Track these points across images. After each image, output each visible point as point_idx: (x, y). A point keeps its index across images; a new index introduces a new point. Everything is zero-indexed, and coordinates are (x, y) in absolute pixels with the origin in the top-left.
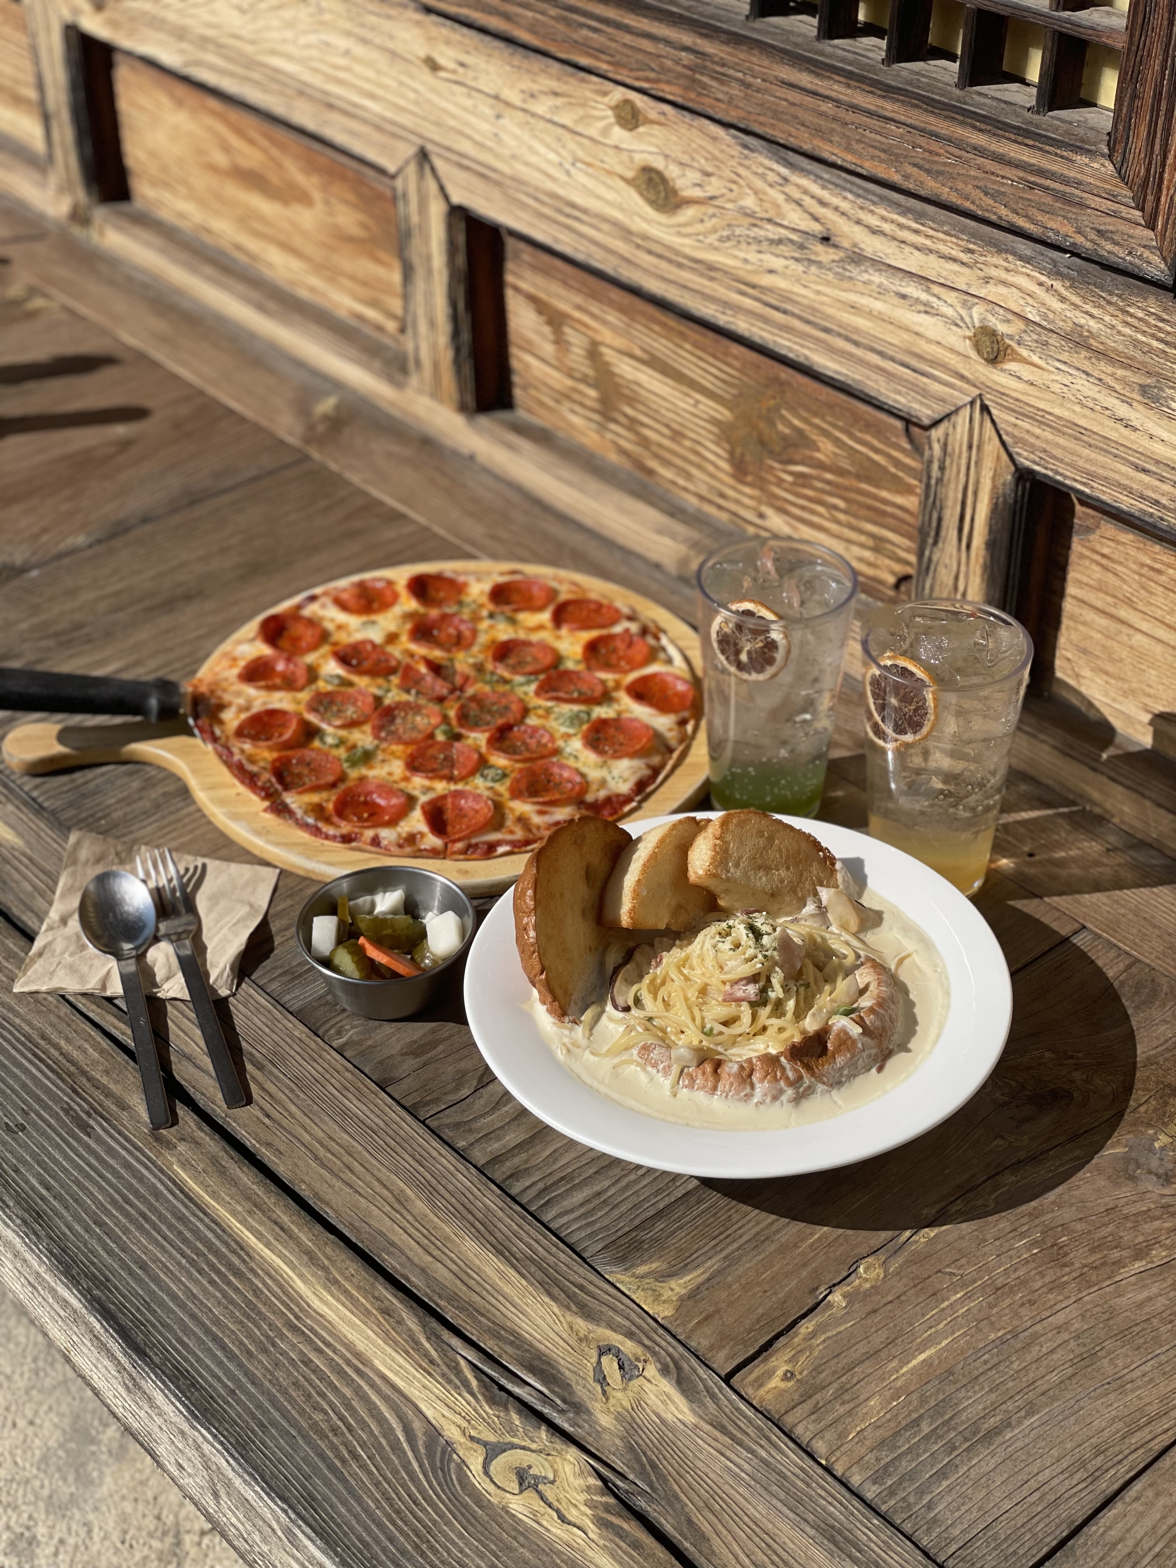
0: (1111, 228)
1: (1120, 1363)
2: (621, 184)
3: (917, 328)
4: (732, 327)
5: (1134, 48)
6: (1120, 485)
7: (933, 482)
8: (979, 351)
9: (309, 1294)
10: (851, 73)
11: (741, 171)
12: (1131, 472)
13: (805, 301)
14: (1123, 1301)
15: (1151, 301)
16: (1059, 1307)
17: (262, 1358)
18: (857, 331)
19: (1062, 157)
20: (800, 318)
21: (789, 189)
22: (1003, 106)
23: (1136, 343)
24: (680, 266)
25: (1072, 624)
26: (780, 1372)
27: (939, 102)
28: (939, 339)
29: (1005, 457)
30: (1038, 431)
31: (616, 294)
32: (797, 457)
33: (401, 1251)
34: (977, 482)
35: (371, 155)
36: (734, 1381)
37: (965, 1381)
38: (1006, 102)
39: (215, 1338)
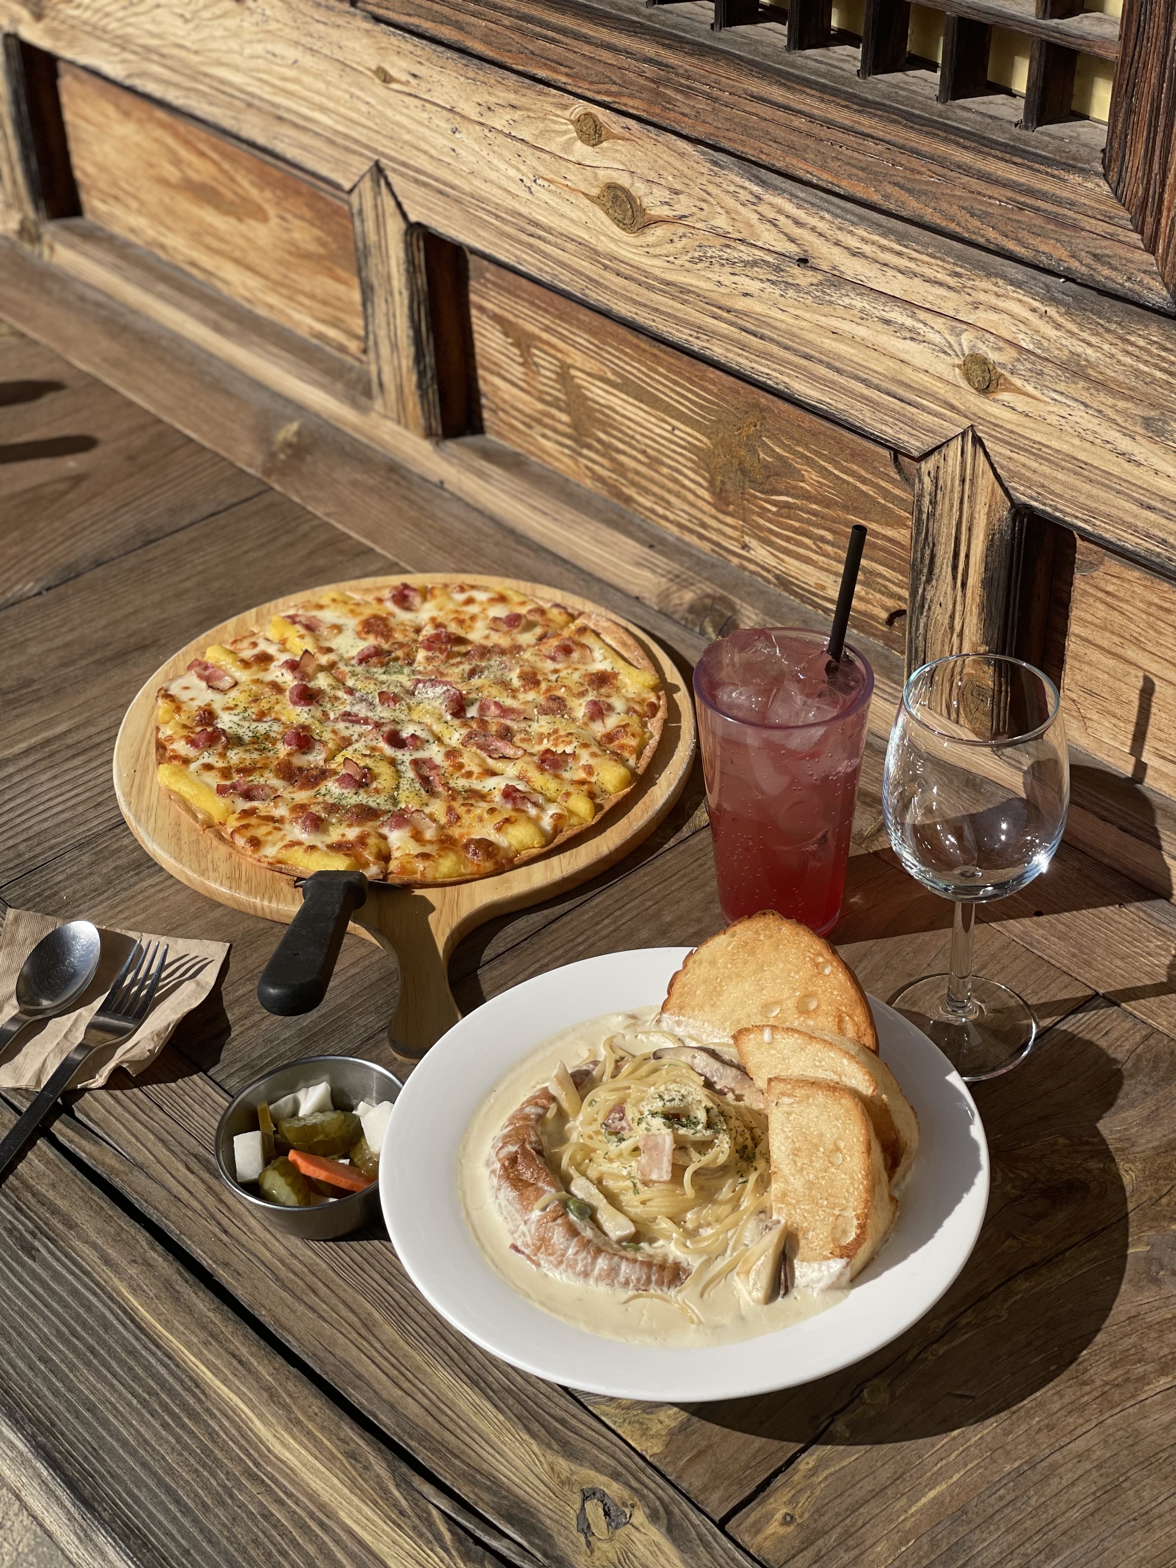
0: (1107, 252)
1: (1146, 1494)
2: (586, 202)
3: (903, 356)
4: (708, 353)
5: (1128, 59)
6: (1124, 522)
7: (925, 516)
8: (969, 381)
9: (270, 1437)
10: (824, 86)
11: (711, 188)
12: (1135, 509)
13: (784, 326)
14: (1148, 1424)
15: (1154, 328)
16: (1078, 1432)
17: (219, 1512)
18: (839, 357)
19: (1053, 176)
20: (778, 344)
21: (763, 208)
22: (989, 121)
23: (1137, 373)
24: (650, 288)
25: (1077, 664)
26: (779, 1516)
27: (918, 116)
28: (926, 367)
29: (1000, 491)
30: (1034, 465)
31: (585, 316)
32: (781, 487)
33: (368, 1384)
34: (972, 517)
35: (324, 170)
36: (730, 1527)
37: (979, 1520)
38: (991, 117)
39: (169, 1490)
